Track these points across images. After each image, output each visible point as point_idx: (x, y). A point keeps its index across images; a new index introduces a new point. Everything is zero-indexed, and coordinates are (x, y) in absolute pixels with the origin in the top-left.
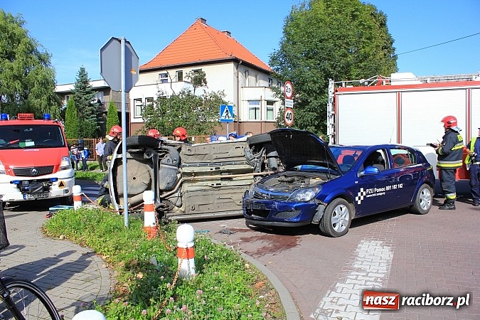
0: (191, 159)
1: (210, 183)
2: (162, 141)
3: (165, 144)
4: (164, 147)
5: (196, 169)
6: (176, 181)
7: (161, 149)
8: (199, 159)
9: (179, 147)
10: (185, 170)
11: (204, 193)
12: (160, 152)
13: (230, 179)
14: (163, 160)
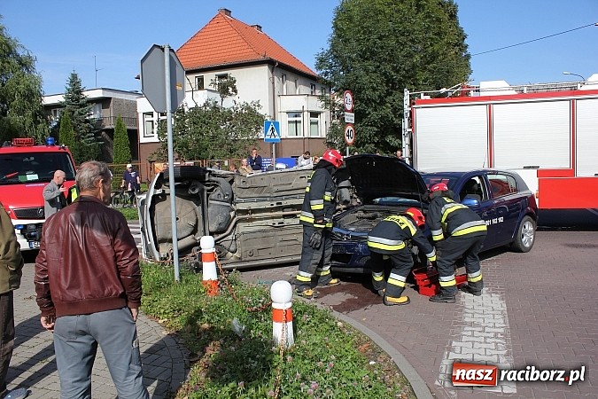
0: (247, 193)
1: (270, 222)
2: (210, 172)
3: (214, 175)
4: (213, 178)
5: (254, 206)
6: (229, 221)
7: (208, 181)
8: (256, 193)
9: (230, 179)
10: (240, 206)
11: (264, 234)
12: (208, 185)
13: (294, 216)
14: (213, 195)
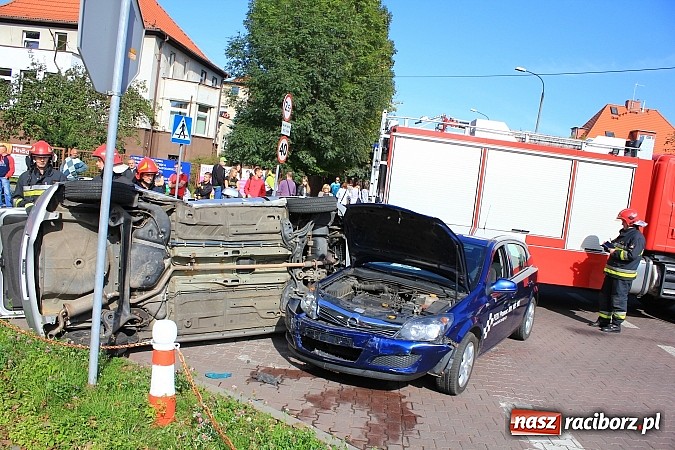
0: (191, 233)
1: (220, 278)
2: (141, 193)
3: (146, 200)
4: (144, 204)
5: (200, 252)
6: (162, 271)
7: (137, 208)
8: (205, 233)
9: (169, 208)
10: (180, 252)
11: (210, 296)
12: (135, 214)
13: (251, 271)
14: (141, 231)
